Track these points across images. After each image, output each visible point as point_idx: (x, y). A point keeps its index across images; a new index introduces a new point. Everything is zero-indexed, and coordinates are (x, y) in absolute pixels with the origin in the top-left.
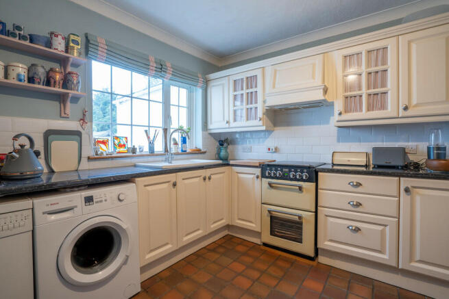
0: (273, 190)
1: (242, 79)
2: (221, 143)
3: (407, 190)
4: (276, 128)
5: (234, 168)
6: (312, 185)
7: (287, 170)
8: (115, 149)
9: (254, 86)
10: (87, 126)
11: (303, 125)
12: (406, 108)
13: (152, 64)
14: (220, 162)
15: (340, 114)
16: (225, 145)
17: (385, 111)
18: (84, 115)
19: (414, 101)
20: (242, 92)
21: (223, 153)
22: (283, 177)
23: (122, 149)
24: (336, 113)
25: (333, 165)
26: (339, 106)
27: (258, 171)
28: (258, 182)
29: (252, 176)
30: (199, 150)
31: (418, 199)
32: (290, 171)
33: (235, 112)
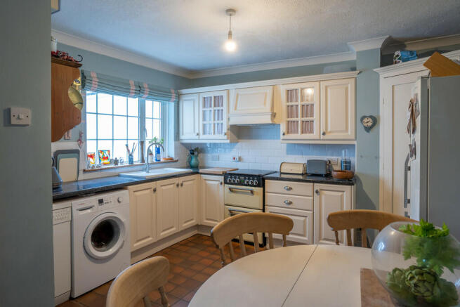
0: (233, 194)
1: (211, 97)
2: (192, 153)
3: (317, 192)
4: (240, 140)
5: (202, 175)
6: (261, 189)
7: (243, 178)
8: (100, 161)
9: (220, 104)
10: (83, 145)
11: (261, 139)
12: (324, 134)
13: (133, 88)
14: (191, 170)
15: (284, 134)
16: (196, 153)
17: (312, 135)
18: (81, 136)
19: (329, 130)
20: (210, 109)
21: (193, 162)
22: (240, 184)
23: (106, 161)
24: (282, 133)
25: (281, 173)
26: (283, 128)
27: (221, 179)
28: (221, 187)
29: (217, 182)
30: (172, 159)
31: (323, 197)
32: (245, 179)
33: (204, 125)
